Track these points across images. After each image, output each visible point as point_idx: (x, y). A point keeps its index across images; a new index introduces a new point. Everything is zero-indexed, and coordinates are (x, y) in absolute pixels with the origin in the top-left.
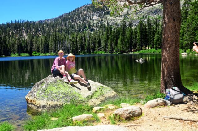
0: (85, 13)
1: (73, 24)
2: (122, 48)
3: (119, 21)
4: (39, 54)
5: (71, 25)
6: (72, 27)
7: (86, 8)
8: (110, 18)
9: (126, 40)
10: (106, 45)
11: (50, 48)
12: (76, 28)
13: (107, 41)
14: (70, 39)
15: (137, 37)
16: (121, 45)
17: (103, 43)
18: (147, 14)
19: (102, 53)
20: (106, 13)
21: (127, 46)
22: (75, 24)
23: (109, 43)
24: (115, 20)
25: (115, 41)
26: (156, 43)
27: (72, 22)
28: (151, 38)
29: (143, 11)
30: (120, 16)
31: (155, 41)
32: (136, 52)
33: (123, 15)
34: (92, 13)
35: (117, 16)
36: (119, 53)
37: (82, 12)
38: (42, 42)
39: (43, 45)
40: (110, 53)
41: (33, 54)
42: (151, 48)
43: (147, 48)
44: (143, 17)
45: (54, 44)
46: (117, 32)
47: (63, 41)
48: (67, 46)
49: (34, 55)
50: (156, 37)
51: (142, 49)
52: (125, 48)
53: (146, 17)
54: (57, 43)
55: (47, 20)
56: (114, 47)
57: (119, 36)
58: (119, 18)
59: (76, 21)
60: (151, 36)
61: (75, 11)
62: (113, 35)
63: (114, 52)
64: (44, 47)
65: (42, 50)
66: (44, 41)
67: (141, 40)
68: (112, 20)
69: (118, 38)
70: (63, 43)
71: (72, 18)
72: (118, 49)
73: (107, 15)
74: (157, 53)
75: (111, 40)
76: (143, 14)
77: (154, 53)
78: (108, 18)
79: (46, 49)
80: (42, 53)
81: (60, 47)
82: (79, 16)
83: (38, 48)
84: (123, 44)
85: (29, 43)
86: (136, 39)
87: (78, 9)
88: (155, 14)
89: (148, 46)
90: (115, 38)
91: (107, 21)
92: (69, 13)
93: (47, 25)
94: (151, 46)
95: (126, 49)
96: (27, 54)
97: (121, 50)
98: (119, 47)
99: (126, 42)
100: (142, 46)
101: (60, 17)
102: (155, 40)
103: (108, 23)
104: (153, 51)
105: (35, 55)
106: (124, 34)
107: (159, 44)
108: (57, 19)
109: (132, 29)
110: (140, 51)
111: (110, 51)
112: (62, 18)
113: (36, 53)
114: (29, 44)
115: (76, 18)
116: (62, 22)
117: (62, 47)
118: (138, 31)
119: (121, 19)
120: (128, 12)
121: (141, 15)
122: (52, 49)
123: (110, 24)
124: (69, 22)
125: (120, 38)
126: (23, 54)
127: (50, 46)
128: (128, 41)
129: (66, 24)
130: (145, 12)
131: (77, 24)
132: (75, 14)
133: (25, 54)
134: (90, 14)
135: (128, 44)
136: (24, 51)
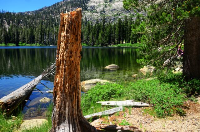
0: (65, 7)
1: (53, 17)
2: (102, 41)
3: (96, 17)
4: (25, 45)
5: (51, 18)
6: (53, 20)
7: (65, 3)
8: (87, 14)
9: (106, 35)
10: (88, 38)
11: (36, 39)
12: (56, 22)
13: (88, 35)
14: (55, 32)
15: (115, 32)
16: (101, 39)
17: (86, 36)
18: (121, 12)
19: (84, 45)
20: (84, 9)
21: (107, 40)
22: (56, 17)
23: (91, 36)
24: (92, 16)
25: (96, 35)
26: (132, 39)
27: (52, 15)
28: (128, 34)
29: (117, 9)
30: (97, 12)
31: (131, 37)
32: (114, 45)
33: (99, 12)
34: (71, 9)
35: (94, 13)
36: (99, 46)
37: (61, 7)
38: (28, 34)
39: (28, 37)
40: (91, 45)
41: (19, 44)
42: (128, 42)
43: (124, 42)
44: (117, 14)
45: (40, 36)
46: (98, 27)
47: (49, 33)
48: (52, 38)
49: (20, 46)
50: (132, 33)
51: (119, 43)
52: (105, 41)
53: (120, 15)
54: (43, 35)
55: (28, 13)
56: (94, 40)
57: (100, 31)
58: (95, 14)
59: (56, 15)
60: (128, 32)
61: (55, 5)
62: (94, 30)
63: (95, 45)
64: (30, 39)
65: (28, 41)
66: (29, 33)
67: (119, 35)
68: (89, 16)
69: (98, 33)
70: (49, 35)
71: (52, 12)
72: (99, 42)
73: (85, 11)
74: (133, 47)
75: (92, 34)
76: (117, 12)
77: (130, 46)
78: (86, 13)
79: (32, 40)
80: (28, 43)
81: (45, 38)
82: (59, 10)
83: (24, 39)
84: (103, 38)
85: (16, 33)
86: (114, 34)
87: (58, 4)
88: (128, 12)
89: (125, 41)
90: (96, 32)
91: (84, 17)
92: (50, 7)
93: (29, 17)
94: (127, 40)
95: (106, 43)
96: (13, 44)
97: (102, 43)
98: (100, 41)
99: (106, 36)
100: (119, 40)
101: (41, 10)
102: (131, 35)
103: (86, 18)
104: (129, 45)
105: (22, 45)
106: (104, 29)
107: (134, 39)
108: (37, 12)
109: (111, 26)
110: (118, 45)
111: (91, 44)
112: (42, 11)
113: (21, 44)
114: (16, 35)
115: (56, 12)
116: (43, 15)
117: (47, 38)
118: (117, 27)
119: (97, 15)
120: (104, 9)
121: (115, 12)
122: (38, 41)
123: (88, 20)
124: (50, 15)
125: (101, 33)
126: (9, 44)
127: (36, 37)
128: (108, 36)
129: (46, 17)
130: (119, 10)
131: (57, 17)
132: (55, 9)
133: (12, 44)
134: (69, 9)
135: (108, 38)
136: (11, 40)
